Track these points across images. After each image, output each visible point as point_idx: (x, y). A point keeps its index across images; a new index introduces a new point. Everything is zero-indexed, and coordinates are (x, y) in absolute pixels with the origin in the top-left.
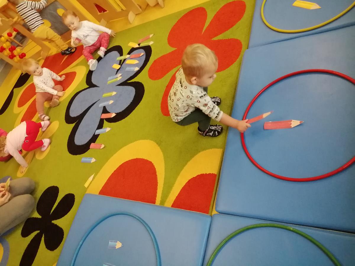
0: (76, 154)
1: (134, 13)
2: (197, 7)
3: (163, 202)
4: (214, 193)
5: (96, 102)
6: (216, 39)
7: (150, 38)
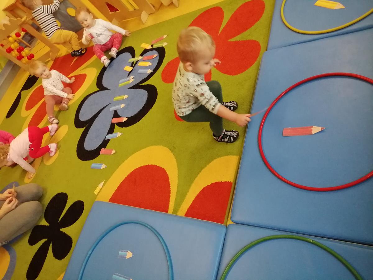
0: (86, 160)
1: (147, 13)
2: (214, 7)
3: (176, 211)
4: (229, 202)
5: (107, 106)
6: (233, 40)
7: (163, 39)
